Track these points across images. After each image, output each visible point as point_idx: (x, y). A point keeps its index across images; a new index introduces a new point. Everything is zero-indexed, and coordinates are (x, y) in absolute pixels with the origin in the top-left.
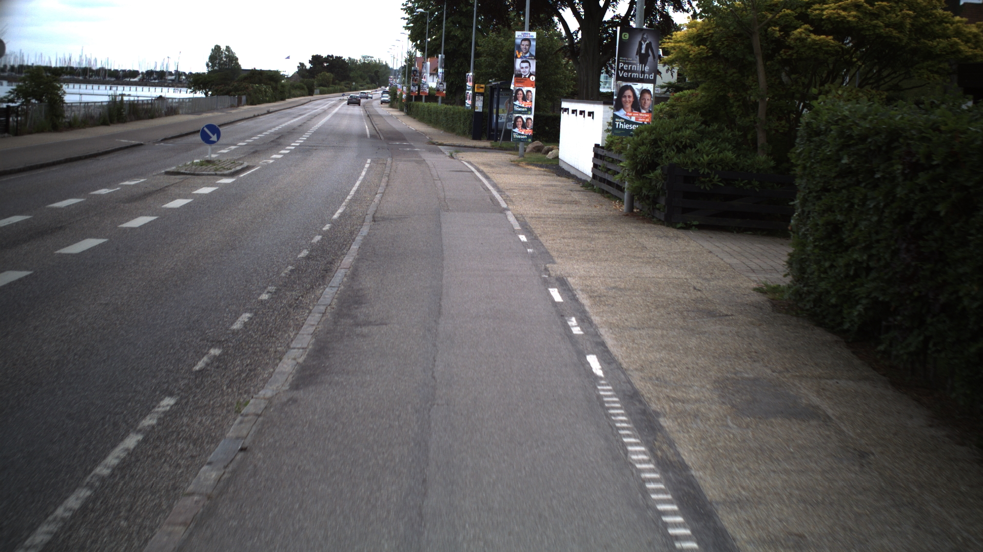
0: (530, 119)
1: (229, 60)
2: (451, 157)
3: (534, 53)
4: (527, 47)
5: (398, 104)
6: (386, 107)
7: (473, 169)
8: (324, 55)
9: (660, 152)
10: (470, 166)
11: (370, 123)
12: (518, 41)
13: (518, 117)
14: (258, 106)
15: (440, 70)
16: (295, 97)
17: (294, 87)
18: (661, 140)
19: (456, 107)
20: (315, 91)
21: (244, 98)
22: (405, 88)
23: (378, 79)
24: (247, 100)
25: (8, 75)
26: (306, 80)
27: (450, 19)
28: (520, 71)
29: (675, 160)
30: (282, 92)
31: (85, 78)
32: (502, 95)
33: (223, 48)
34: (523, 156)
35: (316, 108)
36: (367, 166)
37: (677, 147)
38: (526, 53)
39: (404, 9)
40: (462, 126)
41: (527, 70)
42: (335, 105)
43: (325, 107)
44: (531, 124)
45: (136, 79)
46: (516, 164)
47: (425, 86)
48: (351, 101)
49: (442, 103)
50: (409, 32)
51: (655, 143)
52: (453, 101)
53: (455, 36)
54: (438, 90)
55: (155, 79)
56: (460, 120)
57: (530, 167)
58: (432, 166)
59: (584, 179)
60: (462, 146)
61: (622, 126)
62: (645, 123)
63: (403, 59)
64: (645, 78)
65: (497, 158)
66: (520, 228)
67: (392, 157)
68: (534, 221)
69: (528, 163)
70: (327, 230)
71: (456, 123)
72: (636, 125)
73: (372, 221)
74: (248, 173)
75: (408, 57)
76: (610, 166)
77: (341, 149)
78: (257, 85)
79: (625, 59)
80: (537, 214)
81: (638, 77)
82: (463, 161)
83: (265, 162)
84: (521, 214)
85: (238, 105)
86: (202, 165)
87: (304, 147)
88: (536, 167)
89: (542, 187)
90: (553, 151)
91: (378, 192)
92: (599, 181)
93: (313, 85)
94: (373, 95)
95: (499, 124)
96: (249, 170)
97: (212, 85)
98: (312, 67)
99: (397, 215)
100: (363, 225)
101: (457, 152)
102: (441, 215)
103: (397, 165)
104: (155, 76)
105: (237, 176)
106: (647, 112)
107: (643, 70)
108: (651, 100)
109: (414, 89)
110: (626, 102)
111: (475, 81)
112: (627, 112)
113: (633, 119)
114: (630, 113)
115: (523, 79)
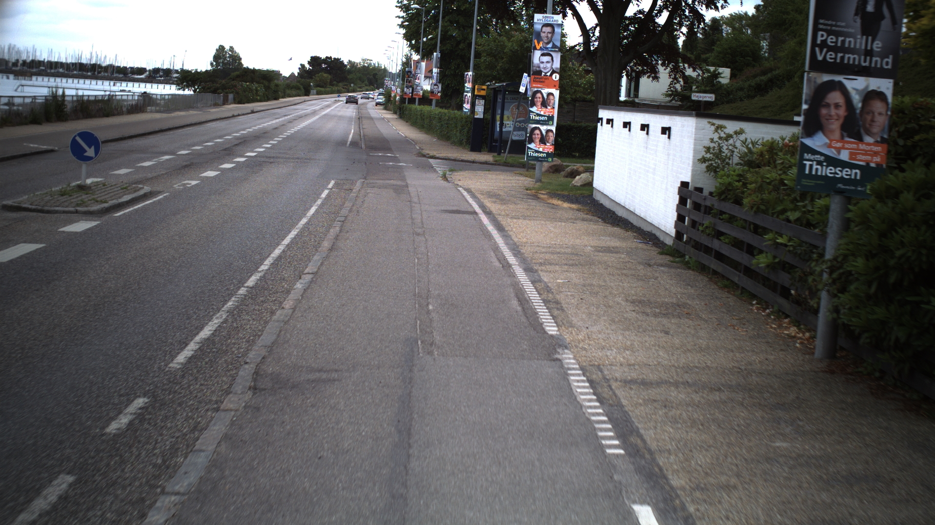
0: (551, 131)
1: (233, 60)
2: (444, 177)
3: (558, 44)
4: (550, 35)
5: (392, 106)
6: (381, 109)
7: (477, 208)
8: (323, 56)
10: (471, 200)
11: (357, 126)
12: (538, 27)
13: (536, 128)
17: (289, 86)
19: (453, 112)
20: (312, 91)
21: (231, 96)
22: (399, 90)
23: (377, 81)
24: (234, 99)
25: (20, 70)
26: (303, 80)
27: (447, 18)
28: (539, 67)
30: (276, 92)
31: (94, 74)
32: (508, 99)
33: (227, 48)
34: (540, 181)
35: (308, 108)
36: (325, 194)
38: (548, 43)
39: (400, 7)
40: (458, 134)
41: (549, 65)
42: (328, 106)
43: (317, 108)
44: (552, 137)
45: (143, 76)
46: (534, 195)
47: (418, 88)
48: (349, 100)
49: (436, 106)
50: (403, 31)
52: (449, 105)
53: (452, 36)
54: (432, 92)
55: (161, 77)
56: (456, 127)
57: (555, 202)
58: (415, 200)
59: (655, 235)
60: (458, 161)
61: (817, 169)
62: (873, 165)
63: (400, 63)
64: (873, 65)
65: (505, 182)
66: (622, 452)
67: (365, 178)
68: (641, 405)
69: (550, 193)
70: (117, 436)
71: (451, 130)
72: (851, 169)
73: (250, 388)
74: (136, 207)
75: (404, 60)
76: (723, 228)
77: (305, 162)
78: (248, 84)
79: (830, 22)
80: (634, 365)
81: (857, 63)
82: (460, 189)
83: (184, 185)
84: (599, 365)
85: (224, 104)
86: (62, 195)
87: (259, 159)
88: (564, 202)
89: (596, 254)
90: (582, 175)
91: (306, 271)
92: (693, 247)
93: (310, 85)
94: (372, 97)
95: (503, 133)
96: (144, 201)
97: (201, 82)
98: (311, 68)
99: (312, 370)
100: (217, 410)
101: (451, 170)
102: (416, 369)
103: (365, 196)
104: (161, 74)
105: (110, 215)
106: (877, 142)
107: (869, 48)
108: (887, 114)
109: (408, 91)
110: (828, 118)
111: (475, 81)
112: (831, 141)
113: (844, 156)
114: (838, 141)
115: (541, 78)
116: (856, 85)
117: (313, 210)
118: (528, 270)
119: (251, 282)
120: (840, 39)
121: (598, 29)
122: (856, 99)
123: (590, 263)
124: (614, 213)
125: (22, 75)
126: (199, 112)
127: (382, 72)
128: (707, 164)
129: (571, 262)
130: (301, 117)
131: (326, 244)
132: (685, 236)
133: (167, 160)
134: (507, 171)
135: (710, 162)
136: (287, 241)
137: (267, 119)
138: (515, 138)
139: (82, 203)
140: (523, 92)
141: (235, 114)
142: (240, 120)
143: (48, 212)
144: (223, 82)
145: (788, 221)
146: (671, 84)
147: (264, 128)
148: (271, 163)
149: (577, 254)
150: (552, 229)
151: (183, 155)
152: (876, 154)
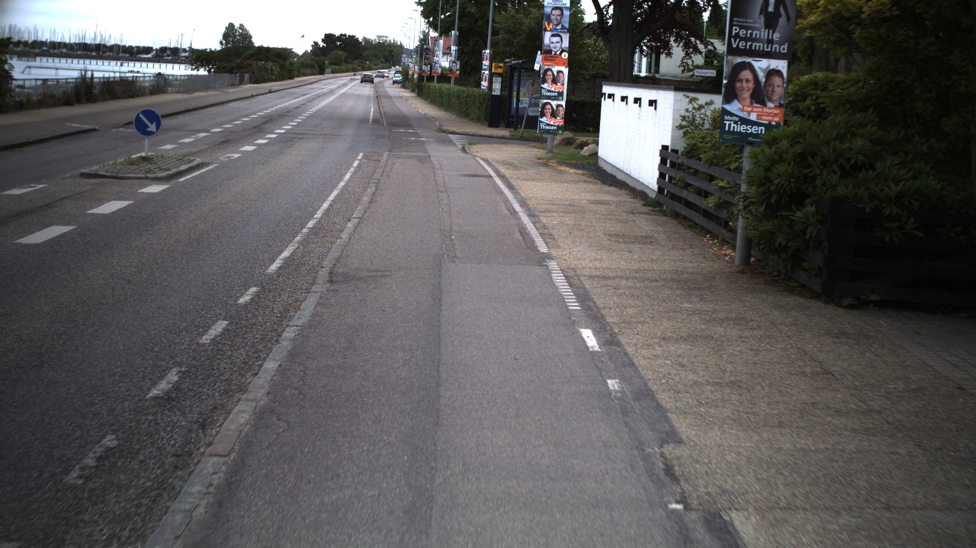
0: (561, 106)
1: (243, 38)
2: (464, 150)
3: (567, 25)
4: (559, 18)
5: (410, 84)
6: (398, 88)
7: (492, 173)
8: (337, 34)
9: (811, 175)
10: (487, 167)
11: (376, 105)
12: (547, 10)
13: (547, 103)
14: (262, 85)
15: (453, 48)
16: (304, 75)
17: (304, 65)
18: (814, 155)
19: (470, 89)
20: (327, 70)
21: (247, 76)
22: (416, 67)
23: (393, 58)
24: (250, 79)
25: (21, 50)
26: (317, 57)
28: (549, 46)
29: (840, 190)
30: (290, 71)
31: (99, 54)
32: (523, 76)
33: (237, 26)
34: (551, 152)
35: (324, 87)
36: (356, 163)
37: (841, 167)
38: (557, 25)
40: (476, 111)
41: (558, 45)
42: (345, 85)
43: (334, 87)
44: (562, 112)
45: (150, 56)
46: (544, 163)
47: (437, 65)
48: (363, 79)
49: (455, 84)
50: (421, 9)
51: (802, 159)
52: (467, 83)
53: (470, 13)
54: (450, 70)
55: (168, 56)
56: (475, 104)
57: (563, 168)
58: (438, 167)
59: (645, 193)
60: (477, 136)
61: (734, 127)
62: (773, 123)
63: (417, 39)
64: (773, 50)
65: (520, 153)
66: (579, 308)
67: (390, 151)
68: (598, 288)
69: (559, 162)
70: (246, 305)
71: (470, 107)
72: (758, 126)
73: (328, 281)
74: (194, 175)
75: (422, 36)
76: (690, 180)
77: (332, 138)
78: (263, 62)
79: (741, 20)
80: (599, 268)
81: (761, 49)
82: (478, 159)
83: (228, 157)
84: (574, 268)
85: (240, 84)
86: (131, 165)
87: (289, 135)
88: (571, 168)
89: (589, 205)
90: (590, 146)
91: (354, 216)
92: (670, 198)
93: (324, 63)
94: (387, 75)
95: (519, 109)
96: (199, 170)
97: (215, 62)
98: (325, 45)
99: (370, 271)
100: (309, 292)
101: (470, 144)
102: (443, 270)
103: (393, 165)
104: (168, 52)
105: (176, 180)
106: (776, 106)
107: (770, 38)
108: (783, 87)
109: (426, 68)
110: (741, 89)
111: (492, 59)
112: (744, 106)
113: (753, 117)
114: (748, 107)
115: (552, 56)
116: (761, 65)
117: (348, 176)
118: (531, 215)
119: (311, 224)
120: (749, 32)
121: (612, 7)
122: (761, 76)
123: (583, 211)
124: (615, 177)
125: (25, 56)
126: (218, 93)
127: (398, 48)
128: (683, 130)
129: (567, 210)
130: (319, 96)
131: (366, 199)
132: (666, 191)
133: (204, 137)
134: (522, 144)
135: (686, 129)
136: (332, 197)
137: (287, 99)
138: (531, 114)
139: (150, 171)
140: (538, 69)
141: (254, 94)
142: (260, 99)
143: (122, 178)
144: (239, 61)
145: (729, 169)
146: (683, 59)
147: (285, 107)
148: (301, 139)
149: (573, 205)
150: (556, 188)
151: (217, 132)
152: (776, 115)
